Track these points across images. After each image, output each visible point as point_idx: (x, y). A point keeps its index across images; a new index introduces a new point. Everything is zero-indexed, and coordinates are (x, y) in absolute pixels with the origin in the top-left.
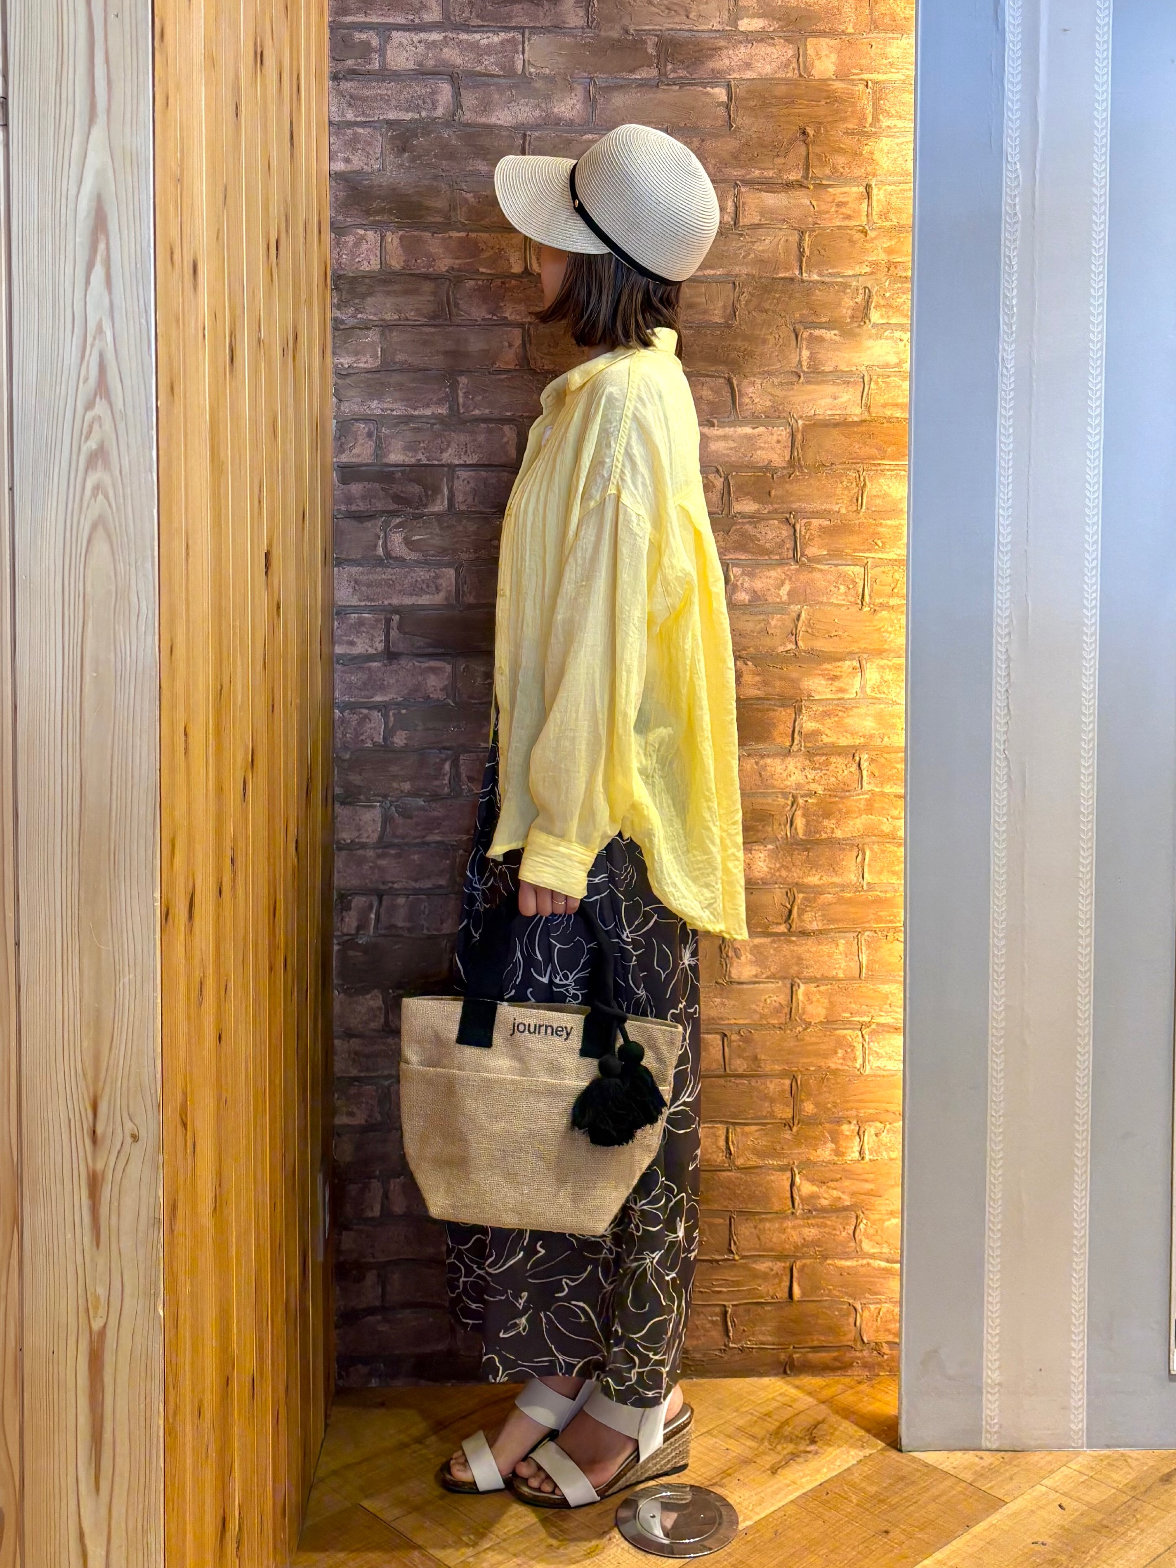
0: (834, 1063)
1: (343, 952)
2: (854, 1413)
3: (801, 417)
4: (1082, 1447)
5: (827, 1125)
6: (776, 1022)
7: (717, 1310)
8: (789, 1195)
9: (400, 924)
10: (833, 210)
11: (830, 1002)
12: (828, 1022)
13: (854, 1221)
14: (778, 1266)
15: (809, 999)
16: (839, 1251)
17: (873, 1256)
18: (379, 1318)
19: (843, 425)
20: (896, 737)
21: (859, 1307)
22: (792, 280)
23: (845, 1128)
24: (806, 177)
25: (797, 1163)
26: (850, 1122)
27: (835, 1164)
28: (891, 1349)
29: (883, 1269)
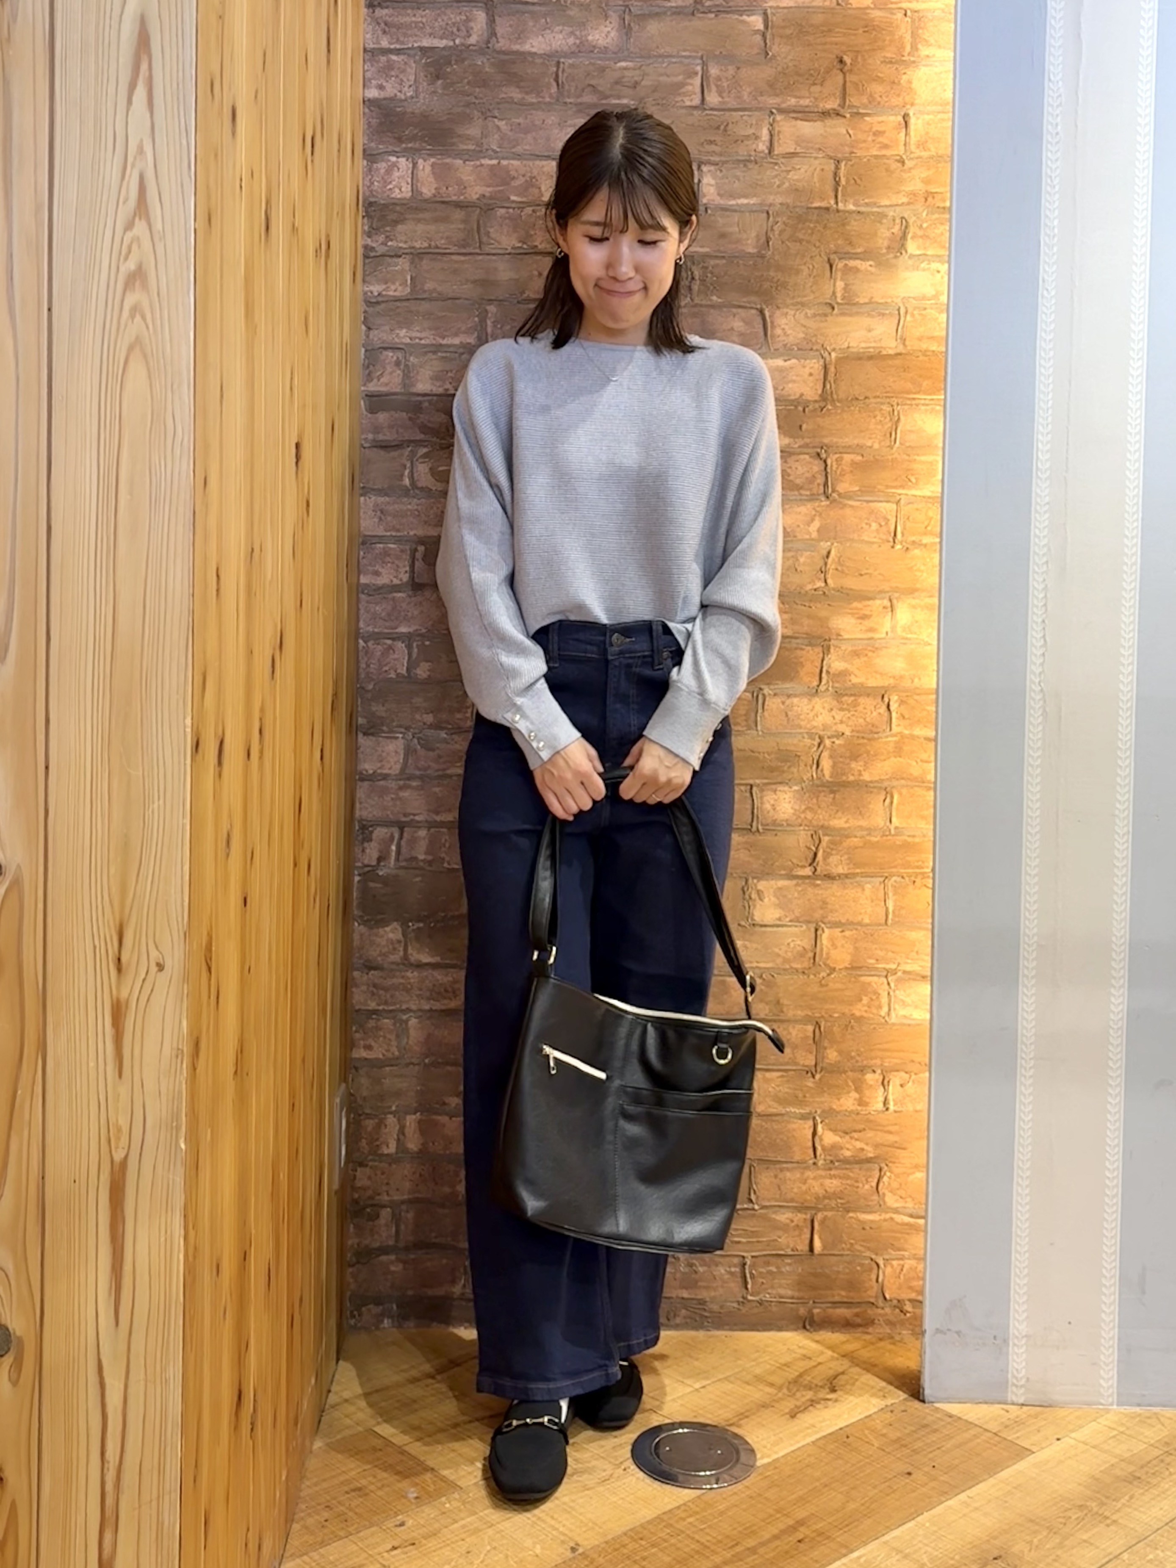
0: (859, 1010)
1: (363, 883)
2: (874, 1365)
3: (834, 350)
4: (1112, 1404)
5: (850, 1073)
6: (798, 966)
7: (736, 1261)
8: (810, 1144)
9: (421, 857)
10: (870, 139)
11: (856, 948)
12: (853, 968)
13: (876, 1174)
14: (800, 1218)
15: (833, 945)
16: (862, 1202)
17: (896, 1211)
18: (392, 1257)
19: (876, 357)
20: (927, 679)
21: (881, 1263)
22: (827, 209)
23: (869, 1077)
24: (842, 105)
25: (819, 1112)
26: (874, 1071)
27: (858, 1114)
28: (914, 1307)
29: (907, 1224)
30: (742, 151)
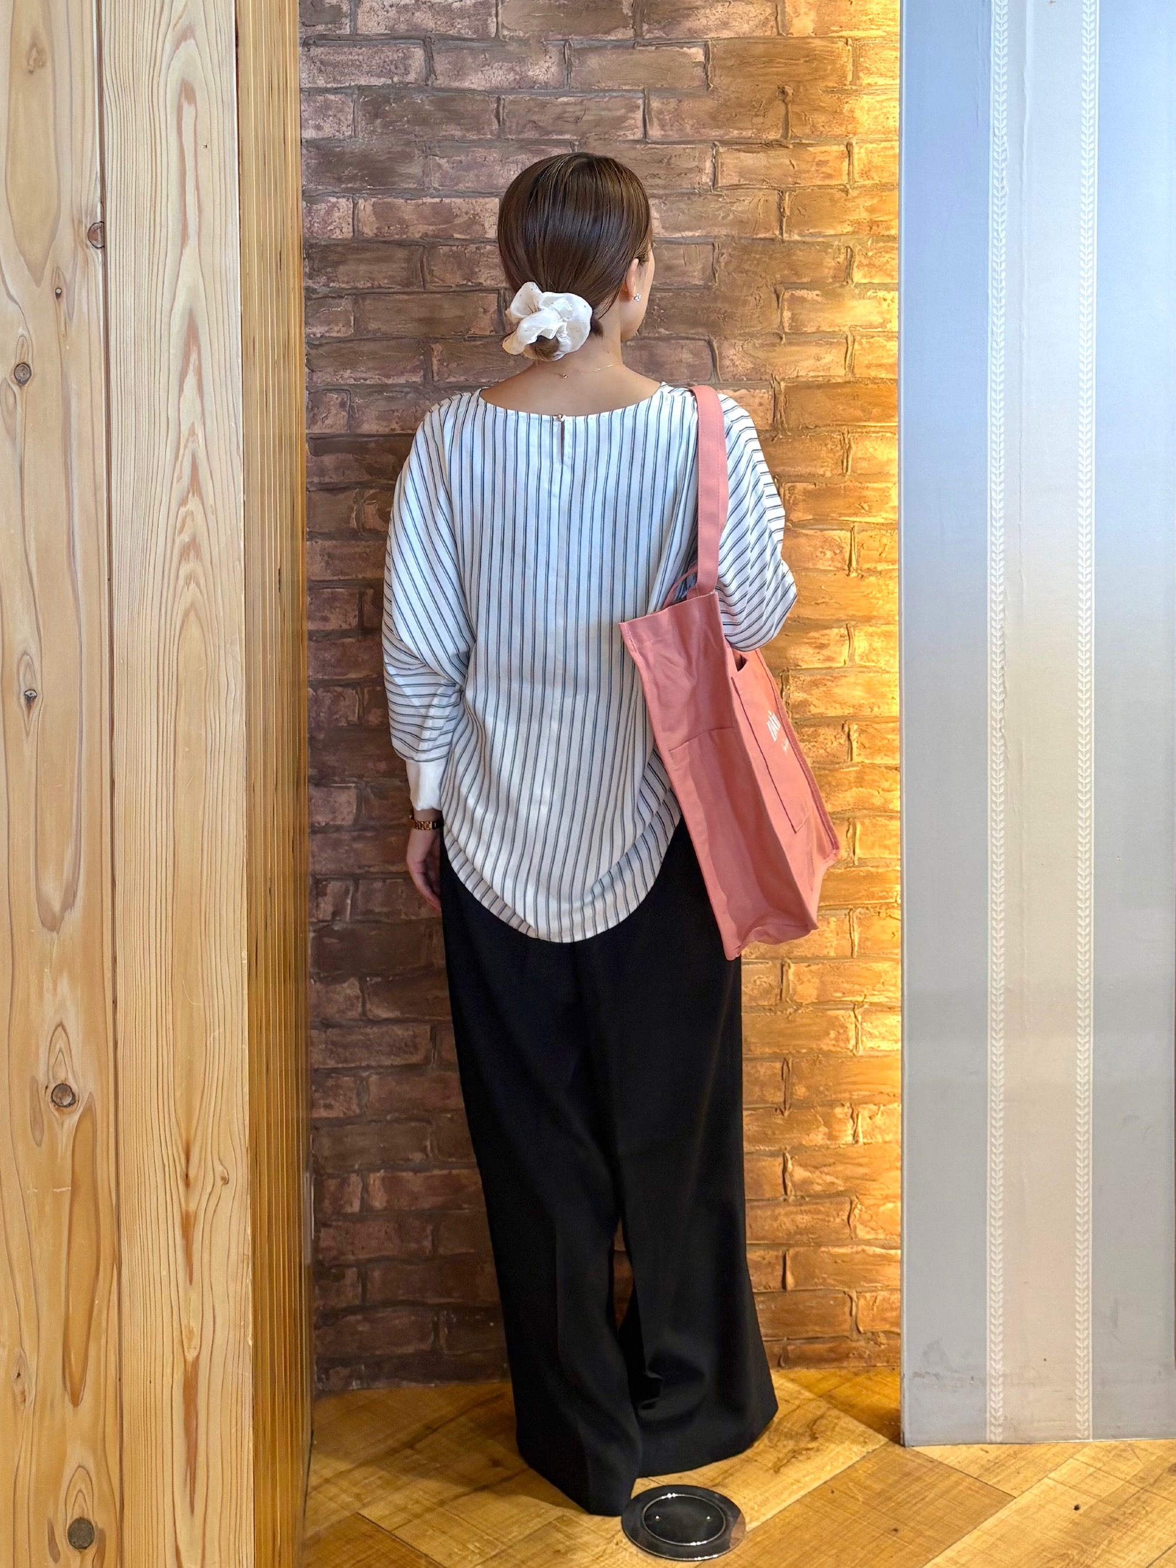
0: (827, 1044)
1: (318, 941)
2: (852, 1406)
3: (783, 379)
4: (1088, 1438)
5: (819, 1108)
6: (766, 1003)
8: (781, 1181)
9: (377, 910)
10: (813, 168)
11: (822, 982)
12: (820, 1003)
13: (847, 1207)
14: (771, 1255)
15: (800, 980)
16: (833, 1237)
17: (868, 1243)
18: (359, 1317)
19: (826, 386)
20: (886, 707)
21: (854, 1296)
22: (772, 240)
23: (838, 1111)
24: (785, 136)
25: (788, 1148)
26: (843, 1105)
27: (828, 1148)
28: (888, 1338)
29: (881, 1256)
30: (686, 185)
